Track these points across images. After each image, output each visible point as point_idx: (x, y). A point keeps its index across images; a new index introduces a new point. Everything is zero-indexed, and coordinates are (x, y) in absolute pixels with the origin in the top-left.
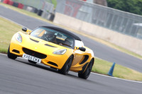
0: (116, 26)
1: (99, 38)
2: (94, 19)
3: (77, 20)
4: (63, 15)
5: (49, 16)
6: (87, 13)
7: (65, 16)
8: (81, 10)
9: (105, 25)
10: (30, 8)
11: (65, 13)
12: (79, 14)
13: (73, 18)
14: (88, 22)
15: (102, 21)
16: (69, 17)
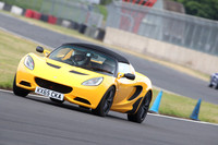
0: (200, 43)
1: (176, 63)
2: (167, 34)
3: (139, 37)
4: (117, 30)
5: (97, 33)
6: (154, 26)
7: (122, 32)
8: (145, 21)
9: (183, 42)
10: (66, 23)
11: (121, 28)
12: (142, 27)
13: (133, 35)
14: (156, 39)
15: (179, 37)
16: (128, 33)
